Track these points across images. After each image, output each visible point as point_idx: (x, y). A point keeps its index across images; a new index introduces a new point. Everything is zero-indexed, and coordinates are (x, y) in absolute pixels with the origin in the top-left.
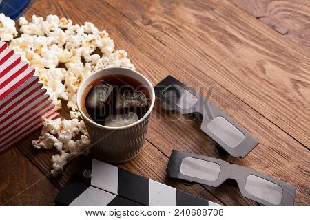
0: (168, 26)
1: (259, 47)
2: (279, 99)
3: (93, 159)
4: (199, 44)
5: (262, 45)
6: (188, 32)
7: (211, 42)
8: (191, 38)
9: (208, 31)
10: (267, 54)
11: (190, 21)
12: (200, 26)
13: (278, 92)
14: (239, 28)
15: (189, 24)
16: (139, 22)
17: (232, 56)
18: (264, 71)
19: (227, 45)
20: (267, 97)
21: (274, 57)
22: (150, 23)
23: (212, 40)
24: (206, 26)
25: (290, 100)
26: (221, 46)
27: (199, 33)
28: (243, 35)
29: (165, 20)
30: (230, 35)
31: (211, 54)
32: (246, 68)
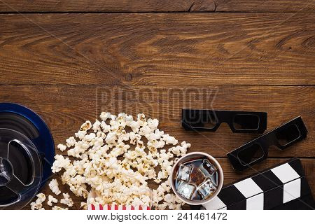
0: (144, 69)
1: (210, 35)
2: (251, 65)
4: (174, 66)
5: (210, 32)
6: (159, 62)
7: (179, 57)
8: (166, 66)
10: (219, 37)
12: (162, 50)
13: (246, 61)
14: (186, 31)
16: (125, 82)
17: (199, 56)
18: (227, 52)
19: (191, 51)
20: (244, 70)
21: (224, 35)
22: (131, 76)
23: (178, 55)
24: (166, 47)
25: (257, 60)
26: (188, 55)
27: (167, 57)
28: (194, 34)
29: (139, 65)
30: (186, 41)
31: (187, 68)
32: (215, 59)
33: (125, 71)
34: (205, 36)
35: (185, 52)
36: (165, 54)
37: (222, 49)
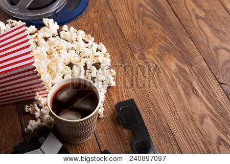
0: (154, 66)
1: (209, 105)
3: (51, 133)
4: (168, 86)
5: (212, 104)
6: (166, 74)
7: (177, 87)
8: (165, 80)
9: (179, 79)
10: (212, 112)
11: (171, 68)
12: (176, 74)
13: (203, 142)
15: (169, 69)
16: (136, 56)
17: (186, 101)
18: (202, 123)
19: (187, 94)
20: (193, 142)
21: (216, 116)
22: (144, 58)
23: (178, 86)
24: (180, 75)
26: (182, 93)
27: (172, 78)
28: (203, 92)
29: (155, 61)
30: (193, 88)
31: (172, 96)
32: (190, 115)
33: (146, 53)
34: (206, 101)
35: (184, 90)
36: (174, 76)
37: (202, 118)
